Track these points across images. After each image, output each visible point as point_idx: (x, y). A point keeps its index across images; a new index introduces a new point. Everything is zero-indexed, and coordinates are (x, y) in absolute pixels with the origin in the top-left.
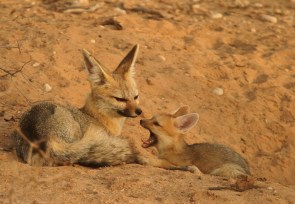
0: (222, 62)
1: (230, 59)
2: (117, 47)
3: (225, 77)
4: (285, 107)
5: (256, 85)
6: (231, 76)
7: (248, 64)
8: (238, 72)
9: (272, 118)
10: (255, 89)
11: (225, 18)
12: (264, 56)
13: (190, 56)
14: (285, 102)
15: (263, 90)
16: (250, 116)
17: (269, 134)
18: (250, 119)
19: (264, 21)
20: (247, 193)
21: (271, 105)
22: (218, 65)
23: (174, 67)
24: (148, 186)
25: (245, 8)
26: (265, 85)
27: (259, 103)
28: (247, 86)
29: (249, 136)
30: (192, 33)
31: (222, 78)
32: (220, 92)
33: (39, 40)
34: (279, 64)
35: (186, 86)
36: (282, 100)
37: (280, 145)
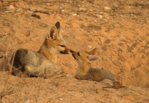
0: (88, 34)
1: (91, 32)
2: (41, 26)
3: (91, 40)
4: (120, 54)
5: (105, 44)
6: (94, 40)
7: (100, 35)
8: (97, 38)
9: (115, 58)
10: (106, 46)
11: (78, 16)
12: (106, 31)
13: (74, 31)
14: (120, 52)
15: (109, 46)
16: (105, 58)
17: (114, 66)
18: (105, 59)
19: (97, 17)
20: (120, 89)
21: (114, 53)
22: (87, 35)
23: (68, 35)
24: (75, 86)
25: (85, 11)
26: (110, 44)
27: (108, 52)
28: (102, 44)
29: (106, 67)
30: (69, 21)
31: (89, 41)
32: (90, 47)
33: (6, 22)
34: (113, 35)
35: (75, 44)
36: (119, 51)
37: (119, 71)
